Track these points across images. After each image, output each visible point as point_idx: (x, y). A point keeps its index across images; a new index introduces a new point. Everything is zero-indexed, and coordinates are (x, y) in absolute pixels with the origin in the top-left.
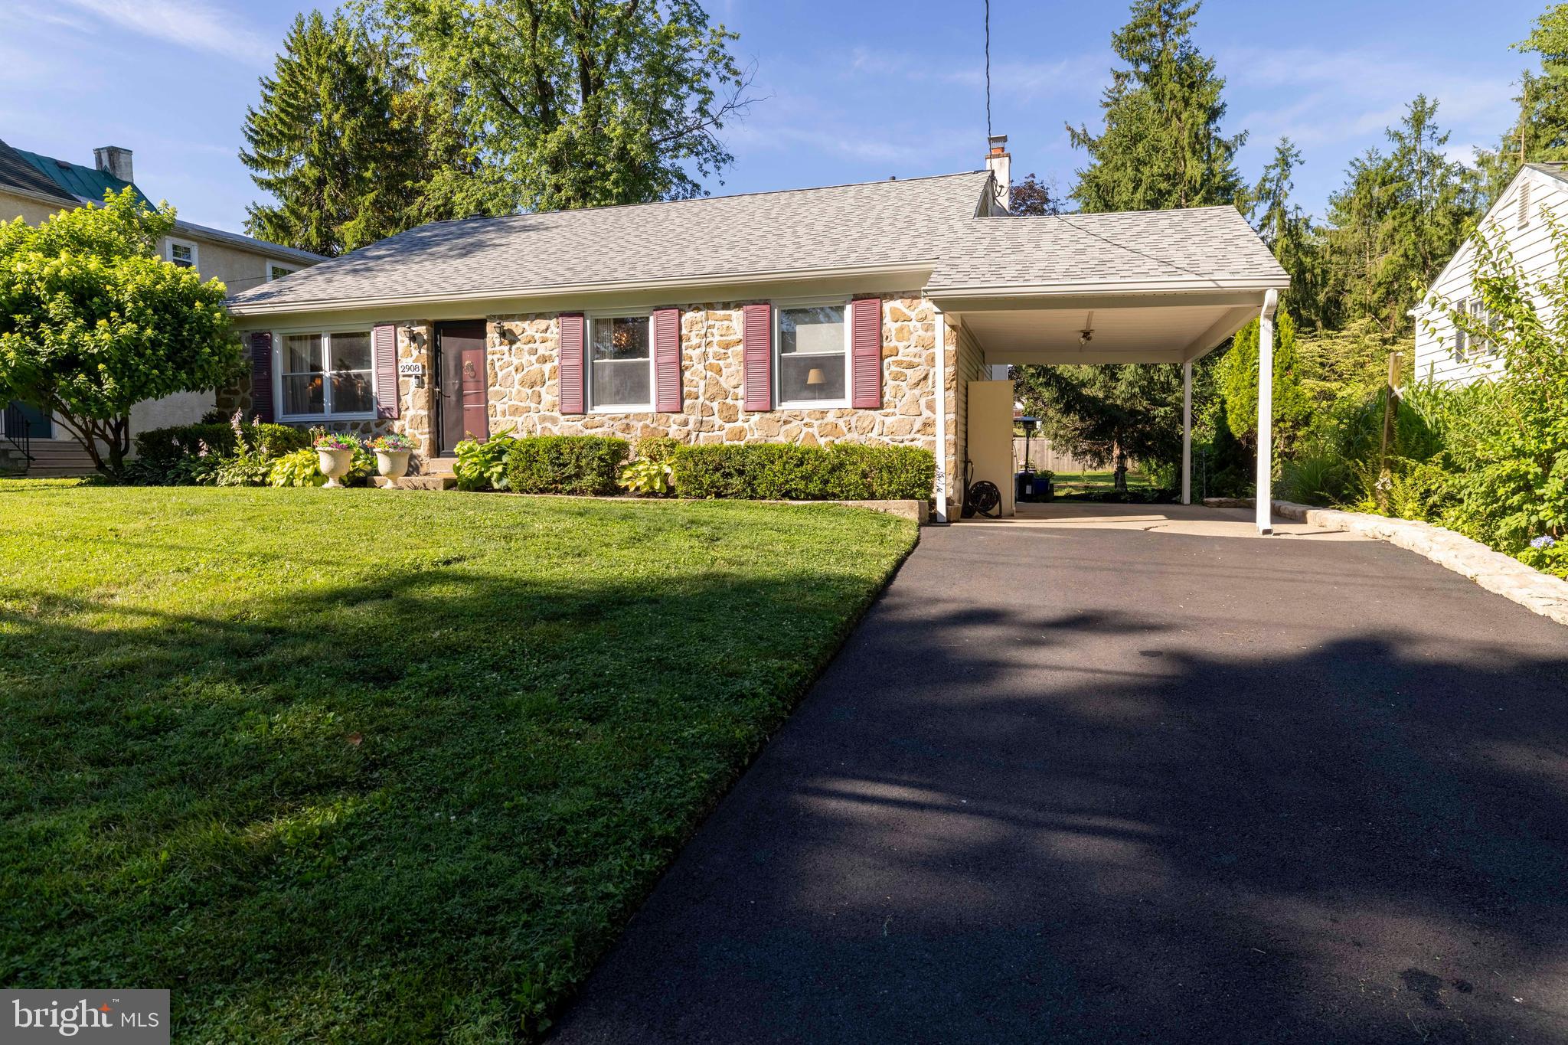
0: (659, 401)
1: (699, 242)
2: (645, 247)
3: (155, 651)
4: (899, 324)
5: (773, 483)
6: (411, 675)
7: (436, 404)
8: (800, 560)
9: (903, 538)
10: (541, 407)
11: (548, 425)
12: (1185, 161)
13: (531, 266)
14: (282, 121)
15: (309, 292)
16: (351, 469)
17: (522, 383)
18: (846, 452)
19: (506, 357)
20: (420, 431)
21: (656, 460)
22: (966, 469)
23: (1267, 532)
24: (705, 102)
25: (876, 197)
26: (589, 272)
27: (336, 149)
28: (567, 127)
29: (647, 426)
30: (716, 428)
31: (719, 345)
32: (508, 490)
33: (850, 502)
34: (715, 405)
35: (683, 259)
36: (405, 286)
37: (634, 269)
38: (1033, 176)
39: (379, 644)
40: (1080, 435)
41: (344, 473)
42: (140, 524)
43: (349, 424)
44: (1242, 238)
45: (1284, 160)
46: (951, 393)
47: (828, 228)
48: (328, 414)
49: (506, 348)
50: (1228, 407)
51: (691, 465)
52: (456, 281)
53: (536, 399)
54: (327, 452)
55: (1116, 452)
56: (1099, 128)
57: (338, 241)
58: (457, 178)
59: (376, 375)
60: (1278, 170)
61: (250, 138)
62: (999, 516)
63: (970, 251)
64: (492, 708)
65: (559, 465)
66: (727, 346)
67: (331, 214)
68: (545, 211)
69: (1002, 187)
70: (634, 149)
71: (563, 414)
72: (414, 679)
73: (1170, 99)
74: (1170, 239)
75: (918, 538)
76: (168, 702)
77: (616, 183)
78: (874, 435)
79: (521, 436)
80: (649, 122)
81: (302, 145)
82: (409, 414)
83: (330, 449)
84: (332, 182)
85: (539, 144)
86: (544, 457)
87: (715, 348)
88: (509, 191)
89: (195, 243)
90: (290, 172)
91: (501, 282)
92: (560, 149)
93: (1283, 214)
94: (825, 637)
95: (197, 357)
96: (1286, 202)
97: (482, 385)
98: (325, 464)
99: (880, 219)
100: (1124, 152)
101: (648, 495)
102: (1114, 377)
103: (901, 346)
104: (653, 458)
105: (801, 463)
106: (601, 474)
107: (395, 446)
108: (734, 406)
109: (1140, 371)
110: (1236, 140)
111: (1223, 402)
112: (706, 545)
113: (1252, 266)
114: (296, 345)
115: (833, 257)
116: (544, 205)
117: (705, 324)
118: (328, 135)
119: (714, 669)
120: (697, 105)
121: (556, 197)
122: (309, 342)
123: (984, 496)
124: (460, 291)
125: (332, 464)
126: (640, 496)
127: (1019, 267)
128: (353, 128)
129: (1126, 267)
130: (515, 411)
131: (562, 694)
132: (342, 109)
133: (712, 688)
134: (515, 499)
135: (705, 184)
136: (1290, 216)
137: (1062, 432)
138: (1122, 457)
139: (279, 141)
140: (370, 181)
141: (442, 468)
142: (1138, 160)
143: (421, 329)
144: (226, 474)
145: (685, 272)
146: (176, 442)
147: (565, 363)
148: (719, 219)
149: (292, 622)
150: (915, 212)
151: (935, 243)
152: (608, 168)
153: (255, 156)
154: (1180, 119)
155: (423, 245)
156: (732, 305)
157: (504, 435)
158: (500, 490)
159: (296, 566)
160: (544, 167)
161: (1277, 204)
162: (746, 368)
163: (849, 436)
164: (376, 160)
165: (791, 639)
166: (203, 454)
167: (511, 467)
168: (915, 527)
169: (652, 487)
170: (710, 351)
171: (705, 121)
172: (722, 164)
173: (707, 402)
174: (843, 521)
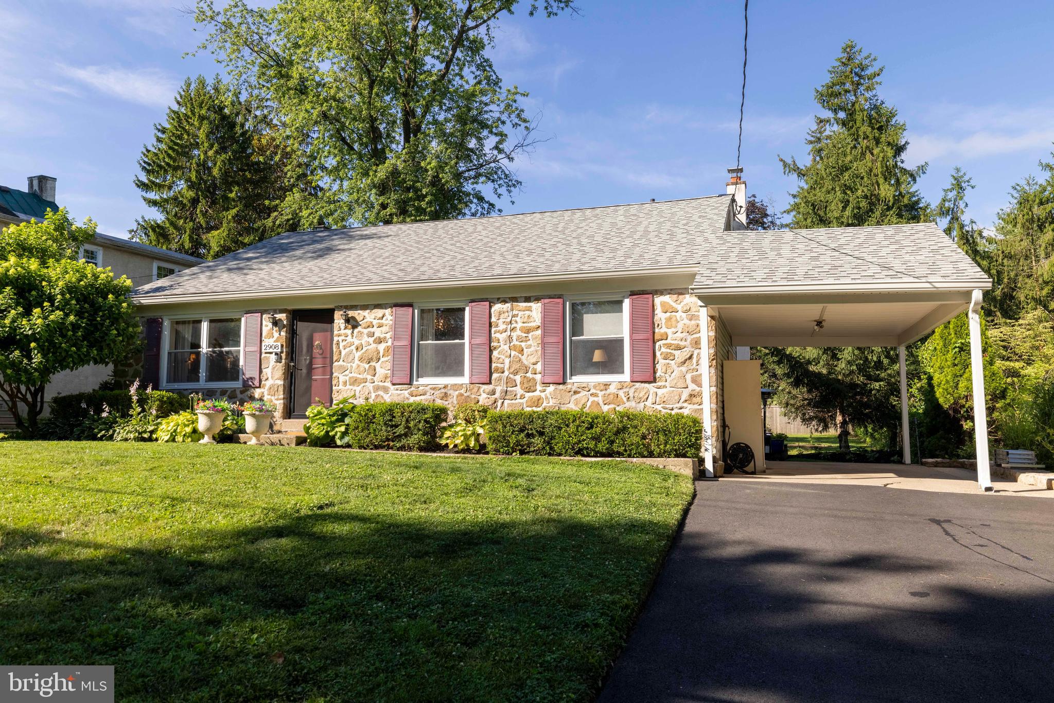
0: (472, 375)
1: (503, 249)
2: (460, 253)
3: (102, 579)
4: (668, 314)
5: (568, 442)
6: (313, 603)
7: (290, 376)
8: (605, 508)
9: (684, 491)
10: (375, 378)
11: (381, 393)
12: (878, 185)
13: (370, 268)
14: (169, 155)
15: (194, 286)
16: (222, 428)
17: (361, 359)
18: (629, 418)
19: (349, 339)
20: (276, 397)
21: (470, 422)
22: (724, 432)
23: (988, 489)
24: (500, 142)
25: (641, 215)
26: (418, 273)
27: (209, 176)
28: (393, 161)
29: (462, 395)
30: (518, 396)
31: (521, 329)
32: (348, 446)
33: (635, 459)
34: (518, 378)
35: (492, 263)
36: (270, 282)
37: (453, 270)
38: (754, 196)
39: (282, 577)
40: (809, 404)
41: (217, 431)
42: (67, 472)
43: (219, 391)
44: (946, 249)
45: (959, 185)
46: (713, 370)
47: (606, 239)
48: (203, 383)
49: (349, 332)
50: (935, 382)
51: (500, 427)
52: (311, 279)
53: (372, 372)
54: (205, 414)
55: (839, 418)
56: (805, 160)
57: (205, 246)
58: (305, 199)
59: (244, 353)
60: (955, 192)
61: (144, 168)
62: (754, 473)
63: (725, 258)
64: (384, 633)
65: (392, 426)
66: (528, 331)
67: (201, 225)
68: (374, 225)
69: (741, 207)
70: (445, 177)
71: (394, 384)
72: (317, 607)
73: (864, 138)
74: (887, 249)
75: (695, 492)
76: (122, 623)
77: (430, 203)
78: (649, 403)
79: (360, 402)
80: (457, 157)
81: (183, 173)
82: (268, 384)
83: (208, 412)
84: (204, 201)
85: (371, 173)
86: (379, 419)
87: (518, 333)
88: (346, 209)
89: (101, 248)
90: (172, 194)
91: (348, 280)
92: (387, 177)
93: (962, 227)
94: (643, 575)
95: (106, 338)
96: (963, 218)
97: (329, 360)
98: (202, 424)
99: (646, 232)
100: (833, 179)
101: (464, 451)
102: (834, 357)
103: (669, 332)
104: (468, 421)
105: (591, 426)
106: (425, 434)
107: (261, 410)
108: (533, 379)
109: (856, 352)
110: (919, 170)
111: (930, 378)
112: (526, 495)
113: (959, 271)
114: (181, 328)
115: (613, 262)
116: (372, 219)
117: (510, 314)
118: (203, 166)
119: (559, 602)
120: (494, 144)
121: (383, 213)
122: (191, 325)
123: (741, 455)
124: (315, 286)
125: (209, 424)
126: (457, 452)
127: (767, 271)
128: (223, 161)
129: (855, 271)
130: (355, 382)
131: (439, 620)
132: (216, 147)
133: (561, 619)
134: (355, 453)
135: (498, 204)
136: (967, 228)
137: (792, 402)
138: (844, 423)
139: (166, 171)
140: (234, 200)
141: (294, 428)
142: (845, 185)
143: (282, 316)
144: (122, 431)
145: (495, 272)
146: (84, 405)
147: (396, 343)
148: (516, 231)
149: (208, 556)
150: (675, 227)
151: (697, 251)
152: (424, 191)
153: (146, 181)
154: (872, 154)
155: (284, 249)
156: (532, 299)
157: (345, 401)
158: (342, 446)
159: (201, 509)
160: (374, 191)
161: (955, 219)
162: (543, 348)
163: (628, 405)
164: (239, 185)
165: (616, 576)
166: (104, 415)
167: (352, 427)
168: (690, 481)
169: (467, 445)
170: (514, 335)
171: (500, 156)
172: (512, 189)
173: (511, 376)
174: (631, 475)
